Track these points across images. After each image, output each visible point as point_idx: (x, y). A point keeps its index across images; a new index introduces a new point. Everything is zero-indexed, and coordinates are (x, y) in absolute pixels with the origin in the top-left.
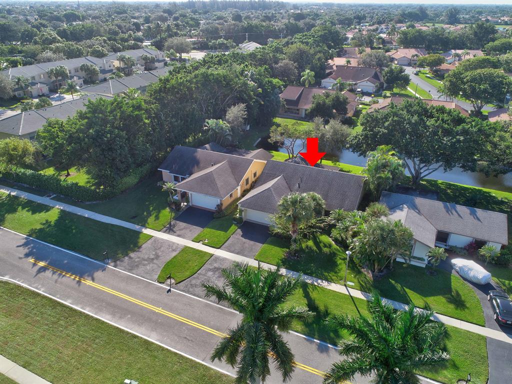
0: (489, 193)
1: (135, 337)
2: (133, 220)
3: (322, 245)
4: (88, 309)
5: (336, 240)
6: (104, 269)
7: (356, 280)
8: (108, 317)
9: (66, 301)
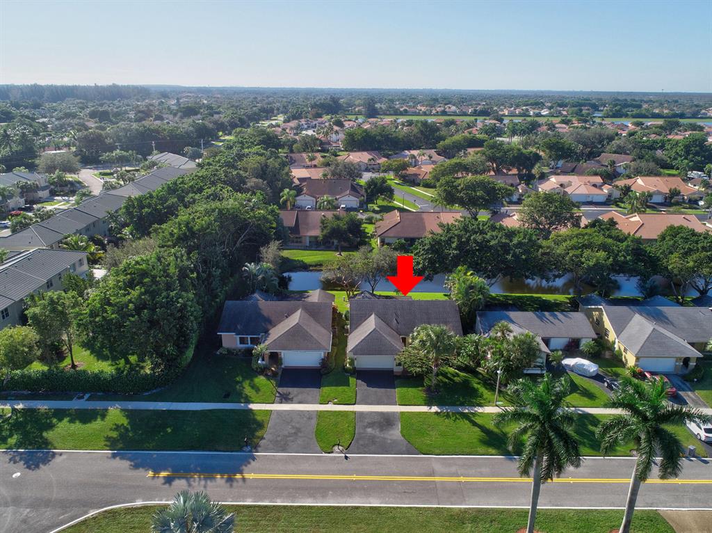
0: (540, 297)
1: (357, 508)
2: (228, 399)
3: (449, 375)
4: (278, 500)
5: (459, 368)
6: (254, 458)
7: (502, 399)
8: (310, 500)
9: (246, 502)
